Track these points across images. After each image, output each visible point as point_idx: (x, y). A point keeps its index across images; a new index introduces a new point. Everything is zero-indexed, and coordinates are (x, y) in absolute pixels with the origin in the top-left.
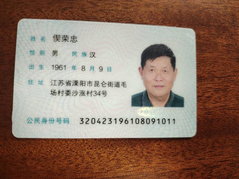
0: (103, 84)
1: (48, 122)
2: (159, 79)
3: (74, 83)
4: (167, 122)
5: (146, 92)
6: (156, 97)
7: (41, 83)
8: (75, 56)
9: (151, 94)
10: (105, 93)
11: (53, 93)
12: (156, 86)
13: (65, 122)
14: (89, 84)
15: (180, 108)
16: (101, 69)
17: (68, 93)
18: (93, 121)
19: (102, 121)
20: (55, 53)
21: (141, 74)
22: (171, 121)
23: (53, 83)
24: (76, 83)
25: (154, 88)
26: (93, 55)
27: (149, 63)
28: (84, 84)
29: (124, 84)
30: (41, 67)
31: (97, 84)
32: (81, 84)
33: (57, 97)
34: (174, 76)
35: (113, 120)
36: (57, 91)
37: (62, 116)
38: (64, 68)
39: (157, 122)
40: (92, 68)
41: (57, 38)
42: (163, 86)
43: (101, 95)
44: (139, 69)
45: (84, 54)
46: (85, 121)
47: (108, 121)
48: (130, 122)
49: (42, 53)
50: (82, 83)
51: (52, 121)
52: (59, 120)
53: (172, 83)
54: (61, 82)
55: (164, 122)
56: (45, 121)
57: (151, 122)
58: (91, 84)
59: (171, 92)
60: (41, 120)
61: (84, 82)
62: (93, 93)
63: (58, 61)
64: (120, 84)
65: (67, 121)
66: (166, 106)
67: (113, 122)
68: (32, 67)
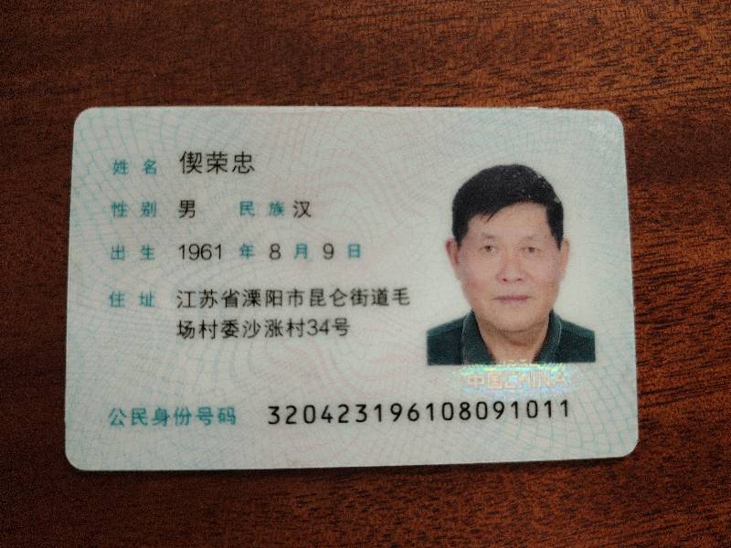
0: (337, 296)
1: (169, 422)
2: (512, 275)
3: (247, 298)
4: (543, 410)
5: (473, 315)
7: (147, 300)
8: (247, 216)
9: (488, 323)
10: (342, 326)
11: (186, 330)
12: (503, 299)
13: (222, 417)
14: (293, 299)
15: (585, 366)
16: (329, 251)
17: (230, 329)
18: (310, 414)
19: (335, 413)
20: (187, 207)
21: (456, 261)
22: (557, 408)
23: (185, 299)
24: (253, 297)
25: (497, 304)
26: (303, 209)
27: (478, 226)
28: (277, 301)
29: (400, 294)
30: (147, 252)
31: (317, 297)
32: (269, 299)
33: (198, 344)
35: (370, 411)
36: (196, 325)
37: (215, 403)
38: (215, 252)
39: (509, 411)
40: (302, 250)
41: (191, 162)
42: (524, 298)
43: (332, 331)
44: (448, 245)
45: (277, 209)
46: (283, 413)
47: (354, 414)
48: (425, 413)
49: (148, 209)
50: (273, 298)
51: (184, 416)
52: (205, 415)
53: (553, 286)
54: (208, 297)
55: (532, 412)
56: (162, 417)
57: (492, 414)
58: (299, 300)
59: (552, 315)
60: (151, 414)
61: (277, 294)
62: (307, 328)
63: (197, 231)
64: (390, 295)
65: (228, 416)
66: (537, 360)
67: (372, 414)
68: (118, 253)
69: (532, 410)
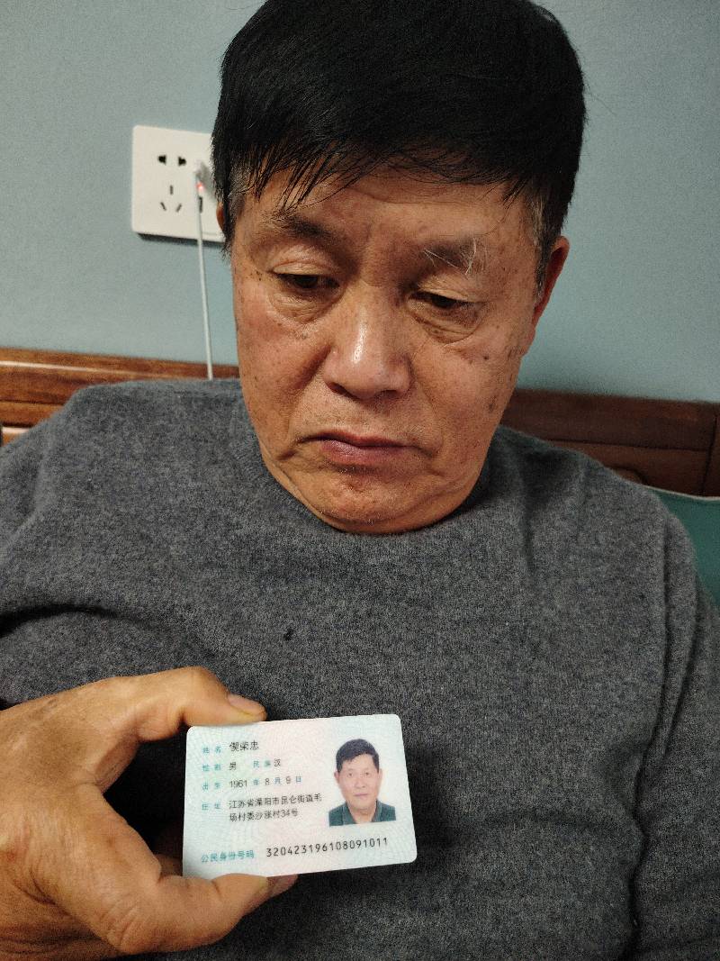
0: (292, 799)
1: (227, 858)
2: (360, 785)
3: (257, 802)
4: (376, 843)
5: (346, 804)
6: (359, 811)
7: (217, 806)
8: (257, 767)
9: (352, 806)
10: (295, 812)
11: (233, 818)
12: (357, 796)
13: (248, 855)
14: (275, 802)
15: (392, 822)
16: (288, 780)
17: (251, 816)
18: (284, 851)
19: (293, 850)
20: (233, 765)
21: (338, 780)
22: (382, 842)
23: (233, 804)
24: (260, 802)
25: (355, 798)
26: (278, 763)
27: (346, 765)
28: (269, 803)
29: (317, 797)
30: (217, 785)
31: (284, 800)
32: (266, 802)
33: (238, 823)
34: (379, 779)
35: (307, 848)
36: (237, 815)
37: (245, 849)
38: (244, 784)
39: (363, 844)
40: (278, 780)
41: (234, 746)
42: (365, 795)
43: (291, 814)
44: (335, 774)
45: (268, 764)
46: (273, 851)
47: (301, 850)
48: (329, 848)
49: (217, 767)
50: (268, 801)
51: (233, 855)
52: (241, 854)
53: (377, 789)
54: (242, 803)
56: (223, 857)
57: (357, 846)
58: (277, 802)
59: (377, 801)
60: (219, 856)
62: (281, 814)
63: (237, 775)
64: (313, 797)
65: (250, 854)
66: (373, 821)
67: (308, 849)
68: (206, 786)
69: (372, 843)
